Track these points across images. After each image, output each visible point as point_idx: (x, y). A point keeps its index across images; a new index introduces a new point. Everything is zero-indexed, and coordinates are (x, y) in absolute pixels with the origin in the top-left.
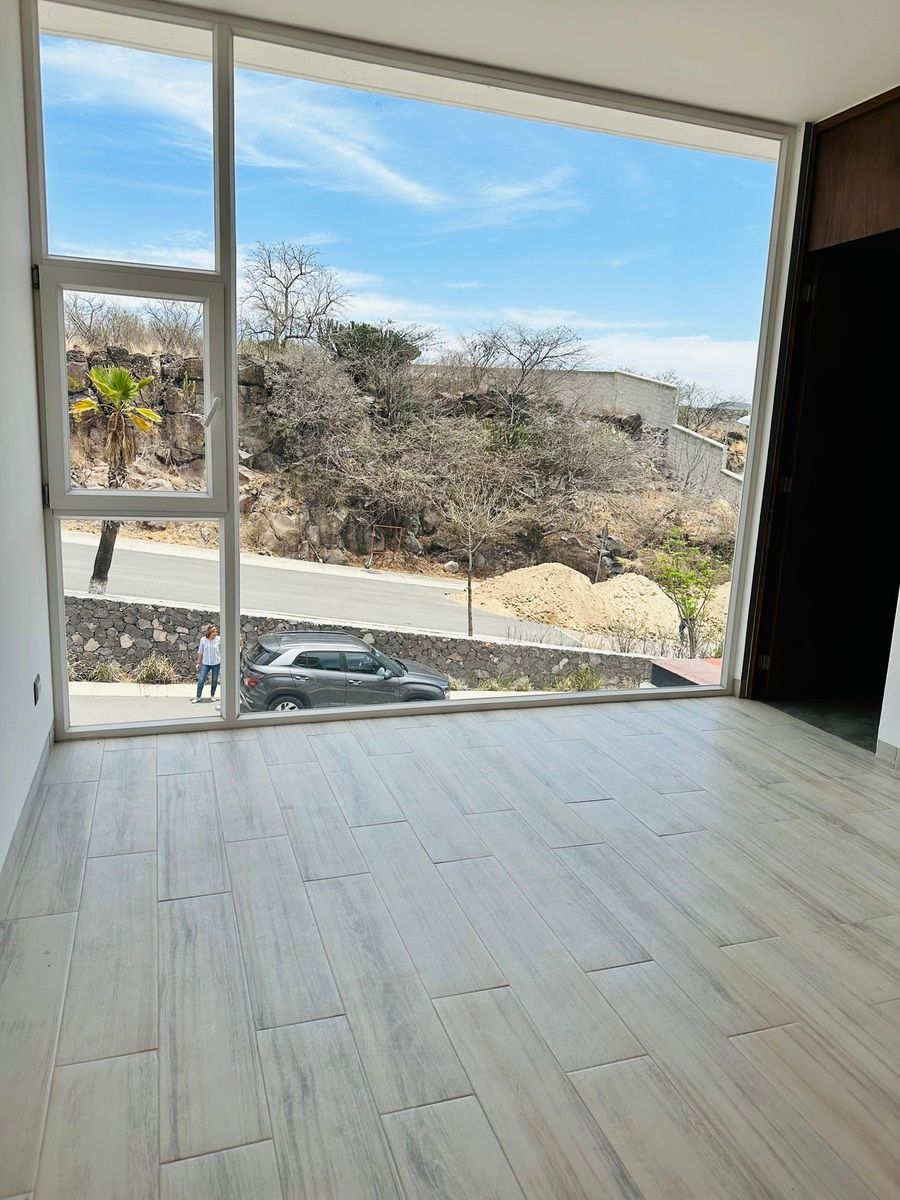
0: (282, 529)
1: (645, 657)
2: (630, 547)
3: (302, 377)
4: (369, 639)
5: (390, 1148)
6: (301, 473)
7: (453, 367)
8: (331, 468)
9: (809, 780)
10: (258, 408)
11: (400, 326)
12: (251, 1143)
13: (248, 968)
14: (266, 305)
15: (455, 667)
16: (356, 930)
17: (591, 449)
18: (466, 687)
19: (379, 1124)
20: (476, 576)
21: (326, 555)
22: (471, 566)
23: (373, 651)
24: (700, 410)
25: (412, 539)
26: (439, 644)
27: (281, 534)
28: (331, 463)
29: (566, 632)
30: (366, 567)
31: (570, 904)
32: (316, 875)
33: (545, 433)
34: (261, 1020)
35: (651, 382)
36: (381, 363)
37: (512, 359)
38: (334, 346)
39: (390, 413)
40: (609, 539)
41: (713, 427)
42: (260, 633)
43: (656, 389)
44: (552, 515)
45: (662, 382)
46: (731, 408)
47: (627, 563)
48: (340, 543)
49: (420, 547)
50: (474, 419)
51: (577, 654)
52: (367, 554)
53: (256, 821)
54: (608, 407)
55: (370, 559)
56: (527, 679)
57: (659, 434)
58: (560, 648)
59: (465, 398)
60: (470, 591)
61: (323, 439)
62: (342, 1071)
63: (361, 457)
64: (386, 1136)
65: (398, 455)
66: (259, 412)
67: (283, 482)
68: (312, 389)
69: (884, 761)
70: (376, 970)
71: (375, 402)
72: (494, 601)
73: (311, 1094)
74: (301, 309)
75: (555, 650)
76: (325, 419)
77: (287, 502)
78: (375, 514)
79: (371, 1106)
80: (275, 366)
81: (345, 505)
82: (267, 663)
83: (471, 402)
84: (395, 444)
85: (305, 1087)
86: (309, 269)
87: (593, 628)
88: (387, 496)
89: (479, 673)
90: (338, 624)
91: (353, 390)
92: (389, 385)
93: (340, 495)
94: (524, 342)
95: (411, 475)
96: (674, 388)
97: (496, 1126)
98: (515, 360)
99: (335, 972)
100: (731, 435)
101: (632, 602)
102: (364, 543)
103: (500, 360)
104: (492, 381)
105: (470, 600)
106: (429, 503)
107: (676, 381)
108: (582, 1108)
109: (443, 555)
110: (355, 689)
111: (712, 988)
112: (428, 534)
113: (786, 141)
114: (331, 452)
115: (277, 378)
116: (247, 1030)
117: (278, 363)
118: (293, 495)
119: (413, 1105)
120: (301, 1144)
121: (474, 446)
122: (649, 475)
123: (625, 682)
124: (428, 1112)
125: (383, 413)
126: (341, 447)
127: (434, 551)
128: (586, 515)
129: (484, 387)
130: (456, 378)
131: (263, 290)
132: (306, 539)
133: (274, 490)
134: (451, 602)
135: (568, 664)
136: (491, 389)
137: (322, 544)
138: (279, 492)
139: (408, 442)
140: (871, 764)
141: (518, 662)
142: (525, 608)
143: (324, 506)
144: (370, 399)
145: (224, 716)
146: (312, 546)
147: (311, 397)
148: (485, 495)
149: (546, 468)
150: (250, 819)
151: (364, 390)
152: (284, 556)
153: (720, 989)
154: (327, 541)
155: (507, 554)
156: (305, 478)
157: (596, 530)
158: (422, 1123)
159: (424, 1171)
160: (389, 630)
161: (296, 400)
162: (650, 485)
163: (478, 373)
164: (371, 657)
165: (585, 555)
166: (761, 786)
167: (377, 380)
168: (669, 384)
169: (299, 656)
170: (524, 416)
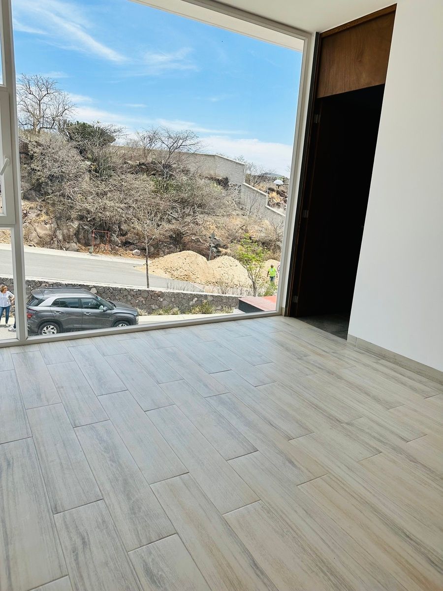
0: (42, 232)
1: (233, 296)
2: (225, 243)
3: (50, 150)
4: (94, 291)
5: (134, 569)
6: (51, 202)
7: (133, 147)
8: (68, 199)
9: (320, 355)
10: (25, 166)
11: (103, 125)
12: (56, 580)
13: (46, 479)
14: (28, 109)
15: (141, 304)
16: (105, 452)
17: (205, 194)
18: (146, 314)
19: (127, 557)
20: (149, 257)
21: (67, 246)
22: (147, 253)
23: (96, 297)
24: (255, 176)
25: (115, 238)
26: (132, 292)
27: (41, 235)
28: (68, 196)
29: (196, 285)
30: (90, 253)
31: (216, 426)
32: (80, 423)
33: (182, 185)
34: (56, 508)
35: (233, 161)
36: (94, 144)
37: (164, 145)
38: (68, 134)
39: (100, 170)
40: (215, 239)
41: (261, 185)
42: (32, 289)
43: (235, 165)
44: (186, 227)
45: (237, 161)
46: (269, 176)
47: (223, 251)
48: (75, 240)
49: (119, 242)
50: (145, 176)
51: (201, 296)
52: (90, 246)
53: (43, 396)
54: (212, 173)
55: (92, 248)
56: (177, 309)
57: (237, 188)
58: (193, 293)
59: (140, 164)
60: (147, 265)
61: (63, 183)
62: (105, 531)
63: (85, 194)
64: (132, 563)
65: (105, 194)
66: (26, 168)
67: (41, 207)
68: (56, 157)
69: (351, 344)
70: (118, 472)
71: (91, 164)
72: (159, 270)
73: (88, 547)
74: (48, 113)
75: (191, 294)
76: (64, 173)
77: (44, 217)
78: (94, 225)
79: (122, 548)
80: (35, 144)
81: (77, 219)
82: (37, 305)
83: (143, 167)
84: (103, 187)
85: (84, 543)
86: (52, 91)
87: (208, 283)
88: (100, 215)
89: (153, 307)
90: (76, 283)
91: (79, 158)
92: (99, 156)
93: (74, 214)
94: (170, 137)
95: (113, 204)
96: (244, 165)
97: (189, 549)
98: (166, 146)
99: (96, 477)
100: (270, 189)
101: (226, 270)
102: (88, 240)
103: (157, 146)
104: (154, 156)
105: (147, 270)
106: (123, 219)
107: (244, 161)
108: (232, 533)
109: (132, 247)
110: (87, 318)
111: (287, 462)
112: (124, 235)
113: (306, 41)
114: (68, 191)
115: (36, 150)
116: (48, 516)
117: (36, 142)
118: (47, 214)
119: (145, 544)
120: (85, 575)
121: (146, 190)
122: (233, 208)
123: (224, 308)
124: (154, 547)
125: (96, 171)
126: (73, 188)
127: (126, 244)
128: (204, 227)
129: (150, 159)
130: (135, 154)
131: (26, 102)
132: (55, 237)
133: (36, 211)
134: (137, 271)
135: (197, 300)
136: (153, 161)
137: (64, 240)
138: (39, 212)
139: (110, 186)
140: (345, 345)
141: (173, 300)
142: (175, 273)
143: (65, 220)
144: (89, 163)
145: (19, 338)
146: (59, 241)
147: (56, 161)
148: (153, 215)
149: (184, 202)
150: (39, 395)
151: (85, 158)
152: (43, 247)
153: (291, 462)
154: (67, 239)
155: (165, 246)
156: (53, 205)
157: (209, 235)
158: (150, 553)
159: (154, 580)
160: (105, 286)
161: (47, 162)
162: (234, 213)
163: (146, 152)
164: (95, 300)
165: (204, 247)
166: (298, 359)
167: (93, 153)
168: (240, 162)
169: (55, 301)
170: (171, 175)
